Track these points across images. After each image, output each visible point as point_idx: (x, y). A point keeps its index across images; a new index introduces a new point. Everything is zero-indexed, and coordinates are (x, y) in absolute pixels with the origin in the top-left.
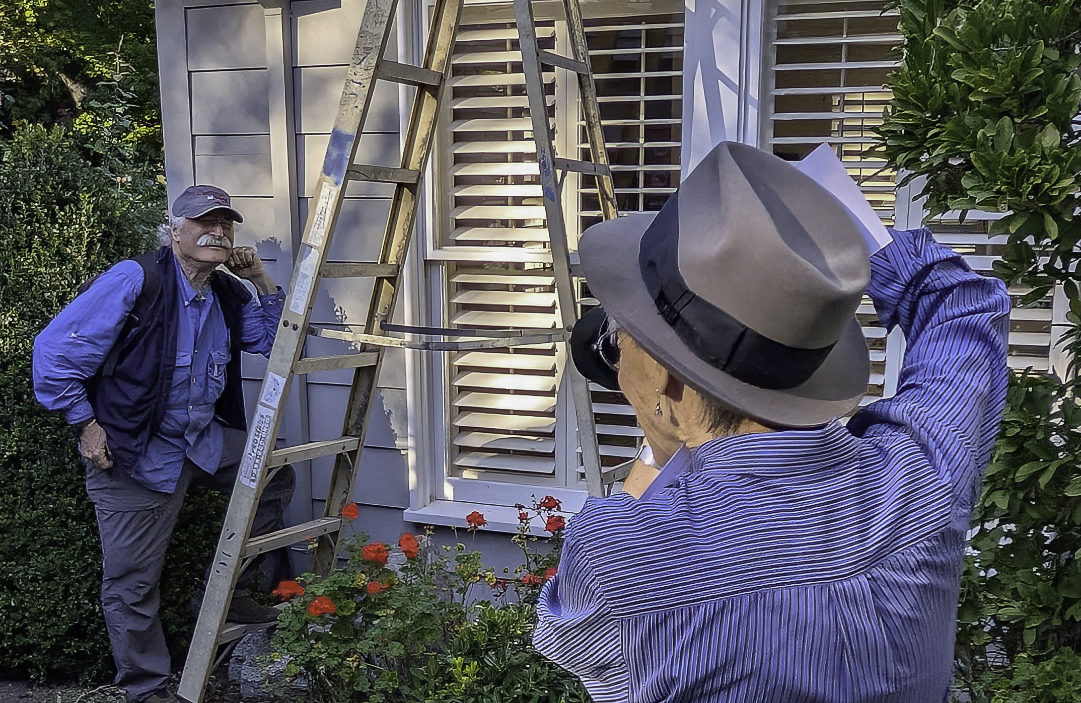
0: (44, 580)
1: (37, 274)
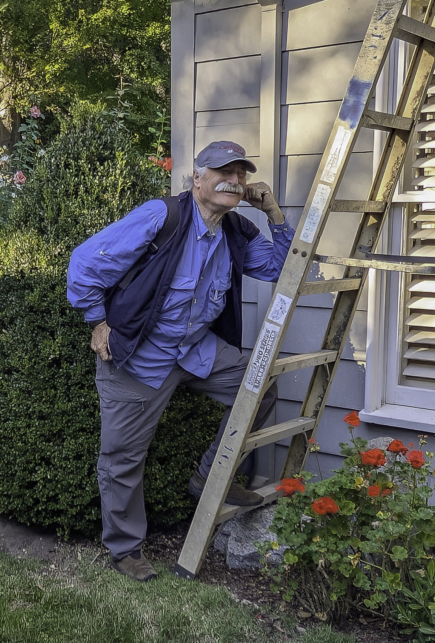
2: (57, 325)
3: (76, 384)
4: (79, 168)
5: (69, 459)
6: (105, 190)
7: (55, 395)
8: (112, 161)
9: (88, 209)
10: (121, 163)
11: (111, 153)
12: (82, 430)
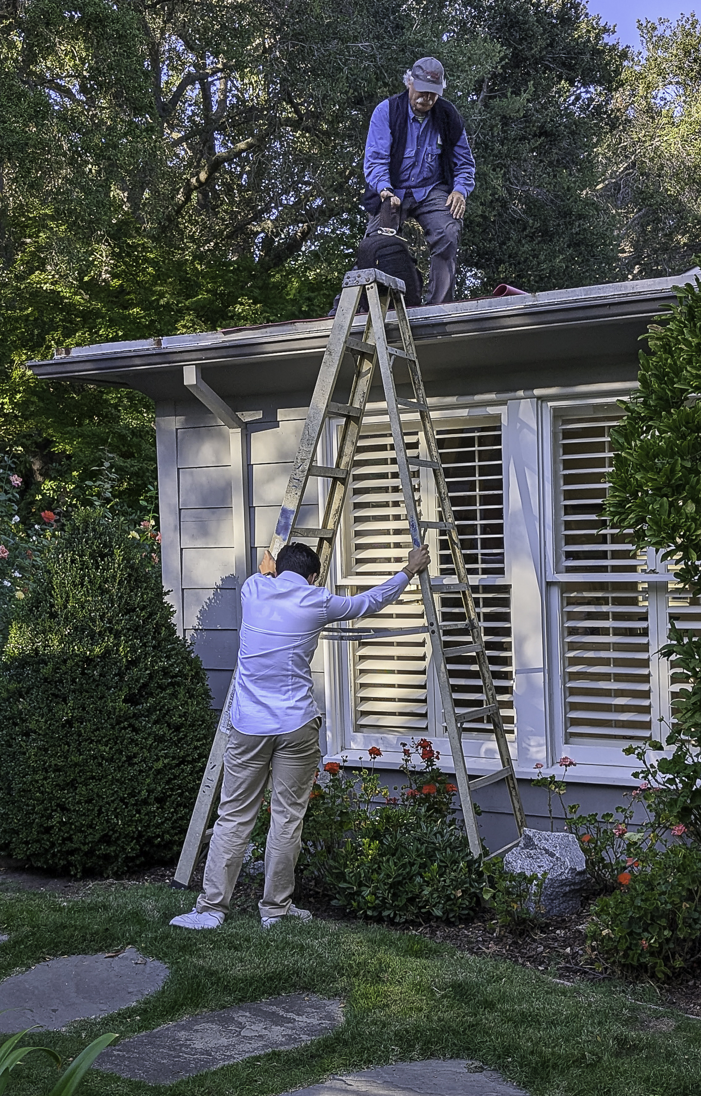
0: (86, 802)
1: (86, 601)
2: (69, 692)
3: (86, 740)
4: (83, 563)
5: (81, 804)
6: (106, 581)
7: (68, 751)
8: (111, 557)
9: (92, 596)
10: (118, 559)
11: (110, 550)
12: (93, 778)
